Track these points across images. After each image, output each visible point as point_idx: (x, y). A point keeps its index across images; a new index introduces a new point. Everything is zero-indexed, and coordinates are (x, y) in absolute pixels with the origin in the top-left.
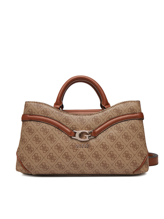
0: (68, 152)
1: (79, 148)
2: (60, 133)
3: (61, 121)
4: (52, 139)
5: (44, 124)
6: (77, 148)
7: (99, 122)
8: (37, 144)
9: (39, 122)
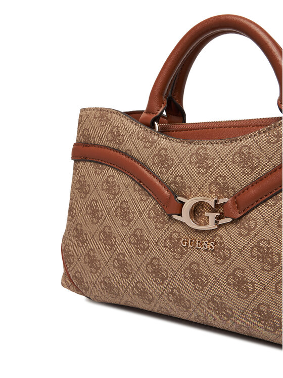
0: (160, 256)
1: (190, 251)
2: (145, 198)
3: (149, 163)
4: (125, 214)
5: (112, 172)
6: (185, 250)
7: (253, 168)
8: (94, 226)
9: (100, 166)
